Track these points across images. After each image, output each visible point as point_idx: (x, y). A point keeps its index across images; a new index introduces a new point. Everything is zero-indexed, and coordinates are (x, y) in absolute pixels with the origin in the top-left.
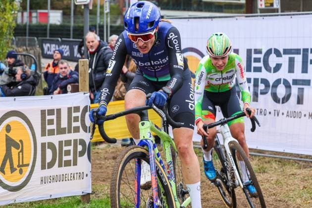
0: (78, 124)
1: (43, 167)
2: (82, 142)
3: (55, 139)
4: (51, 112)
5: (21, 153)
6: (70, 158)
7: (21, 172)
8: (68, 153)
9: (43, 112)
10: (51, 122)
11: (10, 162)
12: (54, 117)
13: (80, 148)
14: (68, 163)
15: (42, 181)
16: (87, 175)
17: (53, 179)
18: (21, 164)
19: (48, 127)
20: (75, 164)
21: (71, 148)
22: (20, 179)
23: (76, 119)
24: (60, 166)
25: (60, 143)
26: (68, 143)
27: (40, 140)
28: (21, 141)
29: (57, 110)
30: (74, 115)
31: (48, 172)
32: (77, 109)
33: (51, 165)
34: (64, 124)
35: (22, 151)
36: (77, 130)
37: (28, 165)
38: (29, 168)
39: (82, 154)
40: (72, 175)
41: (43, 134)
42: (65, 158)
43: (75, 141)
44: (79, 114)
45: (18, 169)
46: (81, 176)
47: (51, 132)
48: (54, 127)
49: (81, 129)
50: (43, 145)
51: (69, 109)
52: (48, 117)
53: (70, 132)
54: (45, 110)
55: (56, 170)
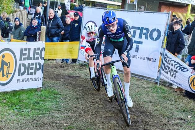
0: (38, 56)
1: (19, 75)
2: (40, 64)
3: (26, 62)
4: (26, 50)
5: (8, 68)
6: (33, 71)
7: (7, 77)
8: (32, 69)
9: (22, 50)
10: (25, 54)
11: (2, 72)
12: (27, 52)
13: (38, 67)
14: (32, 73)
15: (18, 81)
16: (40, 79)
17: (24, 80)
18: (8, 73)
19: (23, 57)
20: (35, 74)
21: (34, 66)
22: (7, 80)
23: (38, 54)
24: (28, 74)
25: (29, 64)
26: (33, 64)
27: (19, 62)
28: (9, 62)
29: (29, 49)
30: (37, 51)
31: (21, 77)
32: (38, 49)
33: (23, 74)
34: (31, 55)
35: (9, 67)
36: (37, 58)
37: (11, 73)
38: (12, 75)
39: (39, 69)
40: (33, 79)
41: (20, 60)
42: (30, 71)
43: (36, 63)
44: (39, 51)
45: (6, 75)
46: (38, 79)
47: (25, 59)
48: (26, 56)
49: (39, 58)
50: (20, 65)
51: (35, 49)
52: (24, 52)
53: (34, 59)
54: (23, 49)
55: (25, 76)
